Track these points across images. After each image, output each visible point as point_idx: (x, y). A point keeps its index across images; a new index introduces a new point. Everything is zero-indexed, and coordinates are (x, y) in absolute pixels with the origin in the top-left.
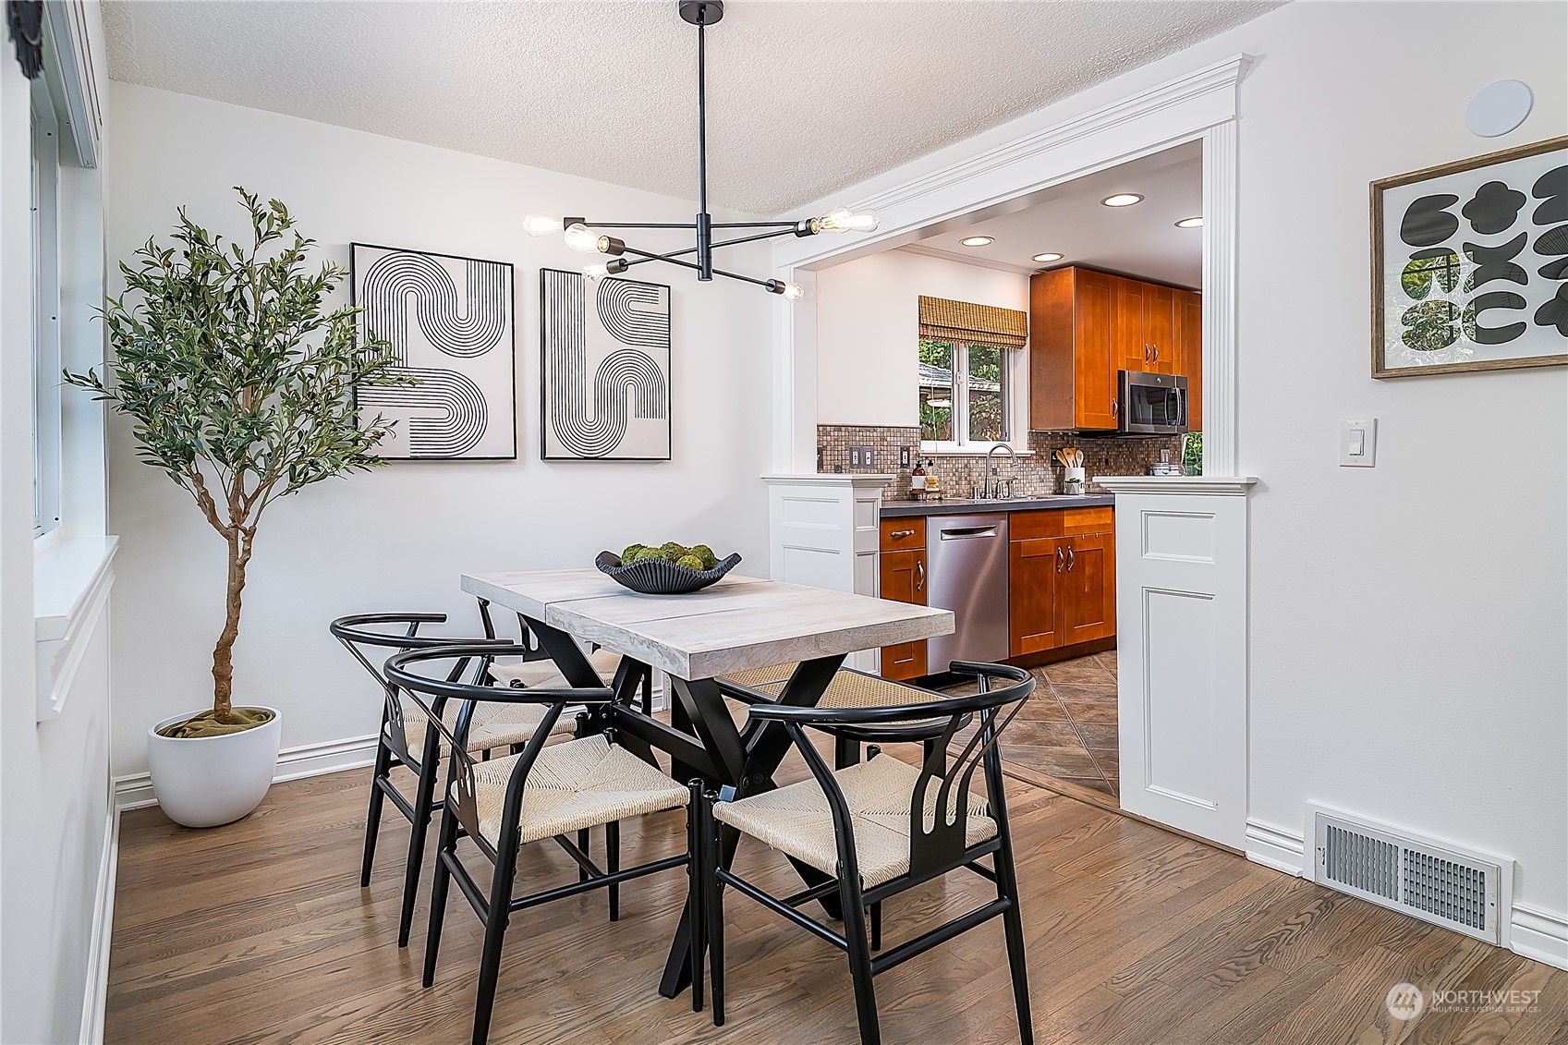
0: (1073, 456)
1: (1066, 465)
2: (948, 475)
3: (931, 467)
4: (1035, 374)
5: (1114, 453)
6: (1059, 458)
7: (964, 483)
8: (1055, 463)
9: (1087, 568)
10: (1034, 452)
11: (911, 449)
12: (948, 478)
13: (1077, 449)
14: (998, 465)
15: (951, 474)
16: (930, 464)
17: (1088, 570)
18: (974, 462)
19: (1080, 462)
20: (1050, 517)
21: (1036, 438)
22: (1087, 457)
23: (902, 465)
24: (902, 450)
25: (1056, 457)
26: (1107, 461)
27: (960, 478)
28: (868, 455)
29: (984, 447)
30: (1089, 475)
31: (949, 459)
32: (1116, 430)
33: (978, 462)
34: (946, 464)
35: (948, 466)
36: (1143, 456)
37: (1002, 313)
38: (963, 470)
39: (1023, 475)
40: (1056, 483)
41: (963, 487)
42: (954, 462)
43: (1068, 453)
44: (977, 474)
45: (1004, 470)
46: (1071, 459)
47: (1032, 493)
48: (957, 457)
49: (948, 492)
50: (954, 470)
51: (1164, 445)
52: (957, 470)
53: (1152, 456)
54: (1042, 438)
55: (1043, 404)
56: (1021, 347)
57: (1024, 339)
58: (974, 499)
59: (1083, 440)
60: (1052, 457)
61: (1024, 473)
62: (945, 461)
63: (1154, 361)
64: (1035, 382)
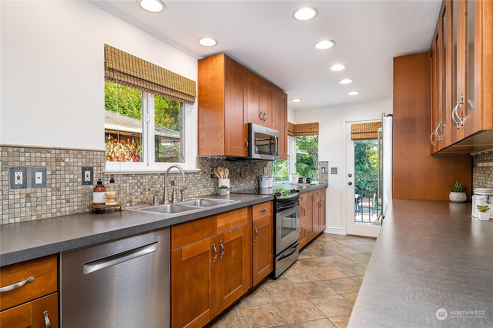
0: (223, 172)
1: (220, 178)
2: (133, 188)
3: (112, 184)
4: (201, 121)
5: (244, 169)
6: (215, 173)
7: (147, 193)
8: (213, 176)
9: (232, 252)
10: (200, 170)
11: (95, 168)
12: (134, 191)
13: (225, 167)
14: (176, 179)
15: (136, 187)
16: (112, 181)
17: (233, 253)
18: (157, 177)
19: (227, 175)
20: (206, 222)
21: (202, 160)
22: (230, 172)
23: (84, 183)
24: (84, 169)
25: (213, 172)
26: (240, 174)
27: (144, 190)
28: (39, 174)
29: (163, 167)
30: (232, 182)
31: (135, 176)
32: (247, 157)
33: (159, 178)
34: (132, 180)
35: (134, 181)
36: (256, 171)
37: (179, 78)
38: (147, 183)
39: (193, 184)
40: (214, 188)
41: (147, 196)
42: (139, 178)
43: (221, 170)
44: (159, 186)
45: (179, 182)
46: (222, 173)
47: (199, 195)
48: (142, 174)
49: (133, 200)
50: (139, 184)
51: (266, 165)
52: (141, 184)
53: (261, 170)
54: (205, 161)
55: (205, 140)
56: (192, 103)
57: (194, 97)
58: (154, 205)
59: (228, 162)
60: (211, 172)
61: (194, 183)
62: (131, 178)
63: (264, 120)
64: (201, 126)
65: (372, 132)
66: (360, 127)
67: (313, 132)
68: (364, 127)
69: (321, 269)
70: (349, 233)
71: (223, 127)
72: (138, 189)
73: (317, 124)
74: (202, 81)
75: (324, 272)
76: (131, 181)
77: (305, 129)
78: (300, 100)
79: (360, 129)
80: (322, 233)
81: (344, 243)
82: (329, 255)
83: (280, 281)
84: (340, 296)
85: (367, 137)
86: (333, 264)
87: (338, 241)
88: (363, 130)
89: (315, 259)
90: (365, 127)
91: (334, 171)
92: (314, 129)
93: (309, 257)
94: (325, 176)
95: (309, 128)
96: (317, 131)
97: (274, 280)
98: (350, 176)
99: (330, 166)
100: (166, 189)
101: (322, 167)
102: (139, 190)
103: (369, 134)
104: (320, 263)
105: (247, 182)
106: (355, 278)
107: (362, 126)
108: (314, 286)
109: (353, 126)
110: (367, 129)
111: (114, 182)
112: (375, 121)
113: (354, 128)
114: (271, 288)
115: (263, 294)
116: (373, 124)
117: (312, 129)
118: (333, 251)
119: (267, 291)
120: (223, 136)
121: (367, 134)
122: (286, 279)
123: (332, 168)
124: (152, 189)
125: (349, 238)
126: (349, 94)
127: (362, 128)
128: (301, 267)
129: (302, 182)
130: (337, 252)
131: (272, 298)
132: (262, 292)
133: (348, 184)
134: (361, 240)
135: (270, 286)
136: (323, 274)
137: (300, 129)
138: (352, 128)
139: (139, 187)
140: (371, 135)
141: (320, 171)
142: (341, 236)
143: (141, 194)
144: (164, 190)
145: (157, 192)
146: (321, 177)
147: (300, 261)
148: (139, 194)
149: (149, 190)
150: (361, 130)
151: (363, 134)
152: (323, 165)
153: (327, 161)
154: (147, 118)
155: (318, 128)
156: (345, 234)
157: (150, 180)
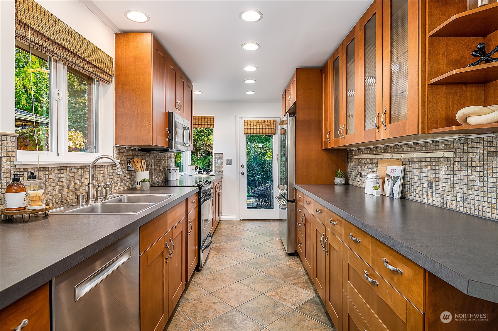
0: (140, 163)
1: (137, 170)
2: (50, 186)
3: (33, 181)
7: (66, 191)
8: (129, 168)
9: (177, 249)
11: (3, 160)
12: (51, 189)
13: (142, 159)
15: (54, 184)
16: (32, 177)
18: (75, 171)
19: (145, 167)
20: (162, 219)
21: (120, 150)
25: (130, 164)
26: (151, 166)
27: (63, 187)
31: (52, 170)
32: (167, 147)
33: (78, 171)
34: (49, 174)
35: (50, 176)
36: (164, 162)
37: (97, 50)
38: (65, 179)
39: (111, 179)
40: (130, 182)
41: (66, 195)
42: (56, 172)
43: (137, 162)
44: (78, 181)
45: (98, 176)
46: (139, 165)
47: (117, 191)
48: (59, 167)
49: (51, 202)
50: (57, 180)
51: (170, 156)
52: (59, 180)
53: (167, 162)
54: (122, 151)
55: (126, 127)
56: (108, 82)
57: (111, 76)
58: (79, 205)
59: (142, 153)
60: (128, 164)
61: (112, 177)
62: (47, 172)
63: (179, 110)
64: (119, 111)
65: (261, 128)
66: (251, 123)
67: (209, 125)
68: (254, 123)
69: (235, 253)
70: (242, 219)
71: (150, 114)
72: (55, 186)
73: (213, 117)
74: (121, 58)
75: (239, 256)
76: (47, 177)
77: (201, 122)
78: (201, 93)
79: (251, 125)
80: (220, 221)
81: (241, 227)
82: (235, 240)
83: (204, 272)
84: (263, 273)
85: (257, 132)
86: (242, 247)
87: (235, 226)
88: (254, 126)
89: (225, 246)
90: (256, 123)
91: (229, 162)
92: (210, 122)
93: (218, 245)
94: (220, 167)
95: (205, 120)
96: (213, 124)
97: (199, 272)
98: (243, 166)
99: (225, 157)
100: (90, 185)
101: (218, 158)
102: (57, 188)
103: (259, 129)
104: (231, 248)
105: (157, 174)
106: (266, 256)
107: (253, 122)
108: (237, 270)
109: (246, 122)
110: (257, 125)
111: (36, 179)
112: (264, 119)
113: (247, 123)
114: (200, 280)
115: (196, 287)
116: (262, 122)
117: (208, 122)
118: (236, 235)
119: (197, 284)
120: (150, 124)
121: (257, 129)
122: (209, 268)
123: (227, 160)
124: (71, 186)
125: (243, 223)
126: (247, 93)
127: (253, 124)
128: (216, 254)
129: (202, 174)
130: (240, 236)
131: (206, 289)
132: (193, 286)
133: (242, 174)
134: (254, 223)
135: (199, 278)
136: (239, 257)
137: (196, 120)
138: (245, 123)
139: (57, 184)
140: (260, 131)
141: (216, 162)
142: (236, 222)
143: (60, 192)
144: (89, 186)
145: (76, 189)
146: (216, 168)
147: (213, 249)
148: (57, 192)
149: (68, 187)
150: (253, 126)
151: (254, 129)
152: (219, 157)
153: (222, 153)
154: (56, 94)
155: (214, 121)
156: (239, 220)
157: (69, 175)
